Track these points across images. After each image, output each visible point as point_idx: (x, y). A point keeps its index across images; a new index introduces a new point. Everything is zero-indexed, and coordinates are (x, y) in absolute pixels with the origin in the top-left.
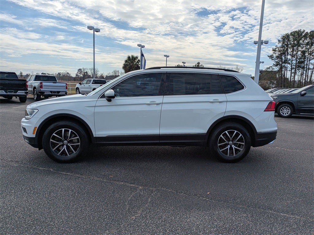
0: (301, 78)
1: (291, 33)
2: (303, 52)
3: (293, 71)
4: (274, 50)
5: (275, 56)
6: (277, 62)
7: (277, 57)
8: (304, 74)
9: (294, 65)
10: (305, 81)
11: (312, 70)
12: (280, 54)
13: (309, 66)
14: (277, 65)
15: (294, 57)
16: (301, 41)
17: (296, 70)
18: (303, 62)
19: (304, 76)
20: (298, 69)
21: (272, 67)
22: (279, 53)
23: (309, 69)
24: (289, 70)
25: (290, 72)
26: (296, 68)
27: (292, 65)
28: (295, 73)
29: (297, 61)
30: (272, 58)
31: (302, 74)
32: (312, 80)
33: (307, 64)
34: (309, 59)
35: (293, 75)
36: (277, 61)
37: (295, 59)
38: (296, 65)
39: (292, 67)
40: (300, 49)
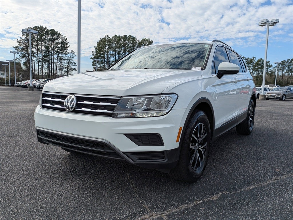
0: (48, 71)
1: (34, 28)
2: (47, 47)
3: (40, 63)
4: (19, 42)
5: (20, 48)
6: (23, 54)
7: (23, 49)
8: (50, 67)
9: (40, 58)
10: (52, 74)
11: (56, 64)
12: (25, 47)
13: (53, 60)
14: (23, 57)
15: (39, 51)
16: (44, 37)
17: (42, 63)
18: (48, 56)
19: (50, 69)
20: (44, 63)
21: (19, 58)
22: (25, 45)
23: (54, 63)
24: (36, 63)
25: (37, 64)
26: (42, 61)
27: (38, 58)
28: (42, 66)
29: (42, 54)
30: (17, 49)
31: (48, 67)
32: (57, 73)
33: (51, 59)
34: (52, 54)
35: (40, 67)
36: (23, 52)
37: (40, 52)
38: (42, 58)
39: (38, 60)
40: (44, 44)
